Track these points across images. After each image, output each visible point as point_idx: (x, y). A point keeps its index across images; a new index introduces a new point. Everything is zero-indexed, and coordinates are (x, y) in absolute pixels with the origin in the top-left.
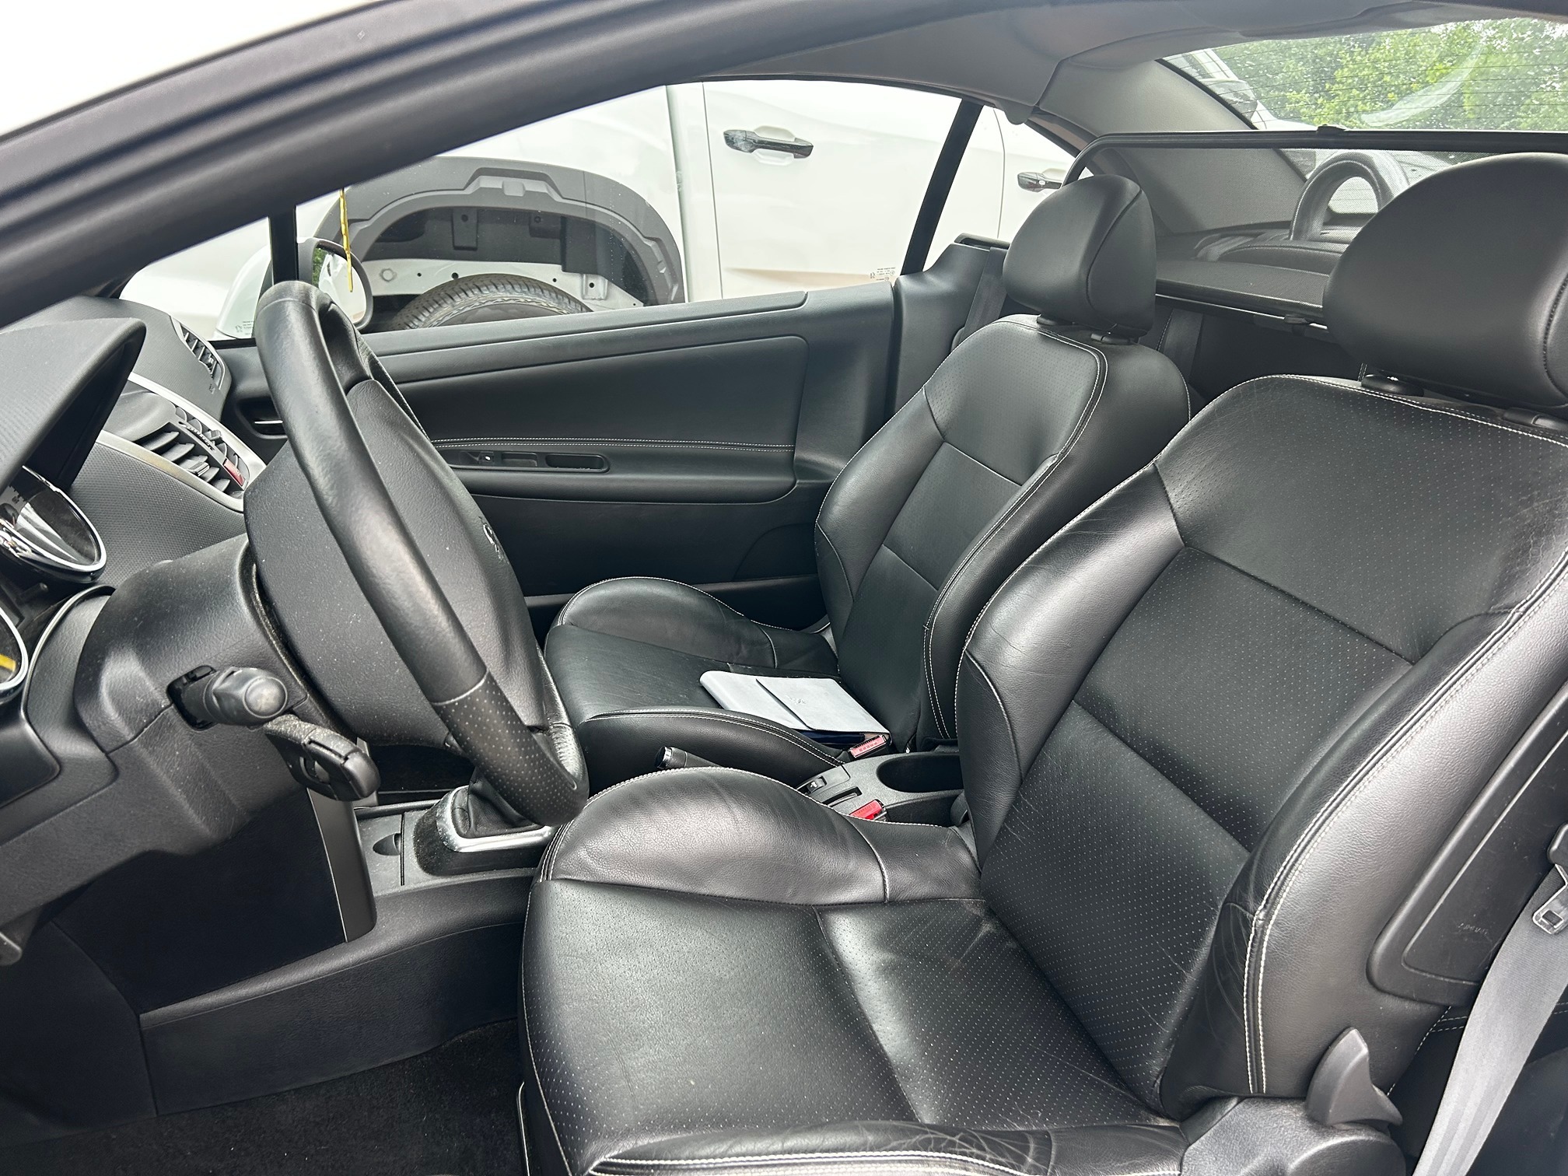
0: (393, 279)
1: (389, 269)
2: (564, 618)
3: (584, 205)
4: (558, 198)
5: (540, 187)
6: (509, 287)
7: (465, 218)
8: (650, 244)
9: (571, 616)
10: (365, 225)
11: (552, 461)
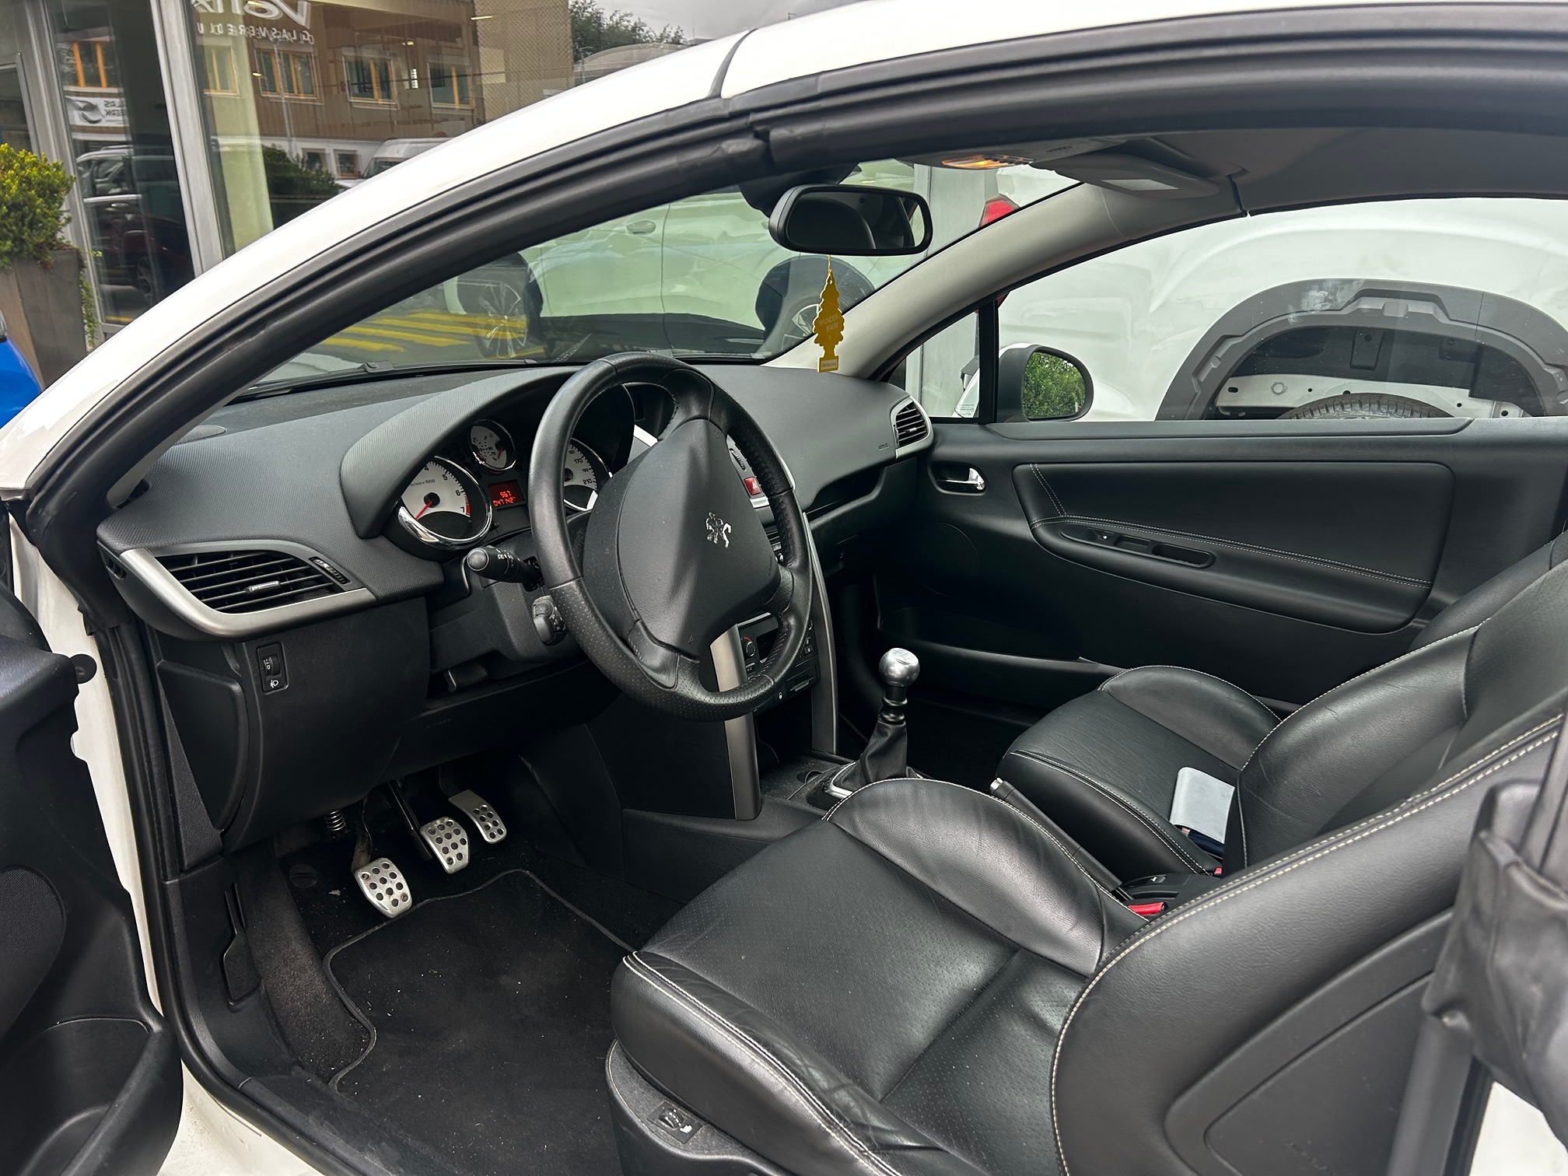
0: (1283, 392)
1: (1280, 383)
2: (1107, 685)
3: (1474, 327)
4: (1444, 320)
5: (1426, 308)
6: (1375, 407)
7: (1368, 338)
8: (1552, 371)
9: (1111, 687)
10: (1240, 340)
11: (1159, 550)
